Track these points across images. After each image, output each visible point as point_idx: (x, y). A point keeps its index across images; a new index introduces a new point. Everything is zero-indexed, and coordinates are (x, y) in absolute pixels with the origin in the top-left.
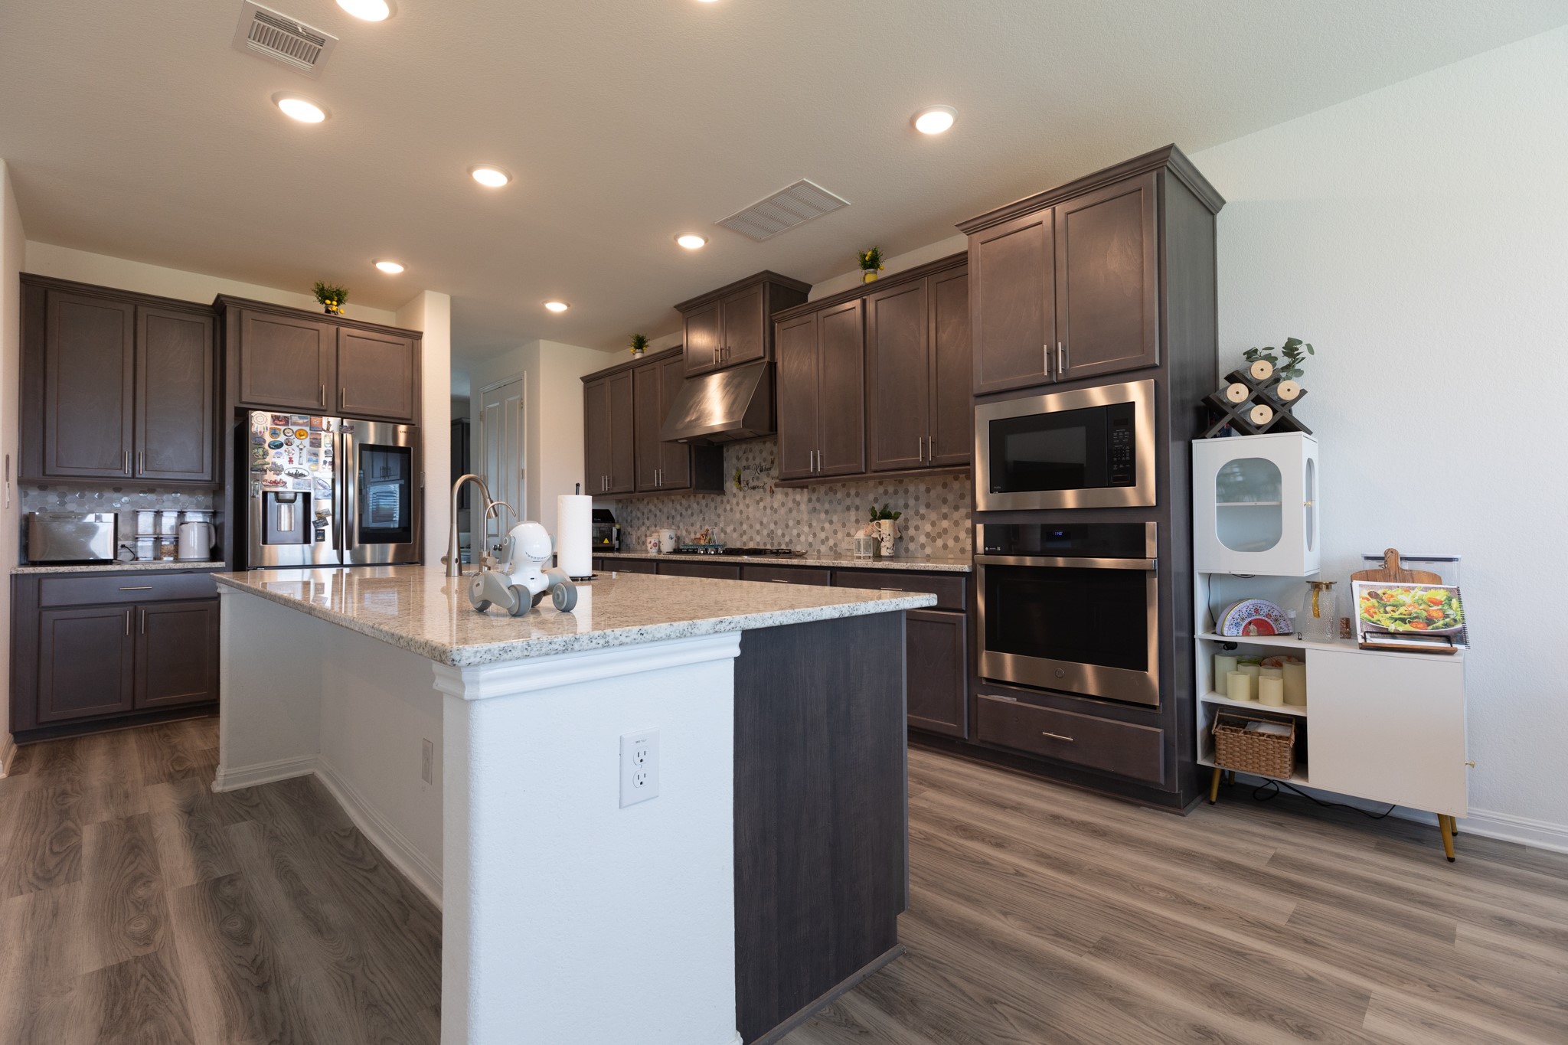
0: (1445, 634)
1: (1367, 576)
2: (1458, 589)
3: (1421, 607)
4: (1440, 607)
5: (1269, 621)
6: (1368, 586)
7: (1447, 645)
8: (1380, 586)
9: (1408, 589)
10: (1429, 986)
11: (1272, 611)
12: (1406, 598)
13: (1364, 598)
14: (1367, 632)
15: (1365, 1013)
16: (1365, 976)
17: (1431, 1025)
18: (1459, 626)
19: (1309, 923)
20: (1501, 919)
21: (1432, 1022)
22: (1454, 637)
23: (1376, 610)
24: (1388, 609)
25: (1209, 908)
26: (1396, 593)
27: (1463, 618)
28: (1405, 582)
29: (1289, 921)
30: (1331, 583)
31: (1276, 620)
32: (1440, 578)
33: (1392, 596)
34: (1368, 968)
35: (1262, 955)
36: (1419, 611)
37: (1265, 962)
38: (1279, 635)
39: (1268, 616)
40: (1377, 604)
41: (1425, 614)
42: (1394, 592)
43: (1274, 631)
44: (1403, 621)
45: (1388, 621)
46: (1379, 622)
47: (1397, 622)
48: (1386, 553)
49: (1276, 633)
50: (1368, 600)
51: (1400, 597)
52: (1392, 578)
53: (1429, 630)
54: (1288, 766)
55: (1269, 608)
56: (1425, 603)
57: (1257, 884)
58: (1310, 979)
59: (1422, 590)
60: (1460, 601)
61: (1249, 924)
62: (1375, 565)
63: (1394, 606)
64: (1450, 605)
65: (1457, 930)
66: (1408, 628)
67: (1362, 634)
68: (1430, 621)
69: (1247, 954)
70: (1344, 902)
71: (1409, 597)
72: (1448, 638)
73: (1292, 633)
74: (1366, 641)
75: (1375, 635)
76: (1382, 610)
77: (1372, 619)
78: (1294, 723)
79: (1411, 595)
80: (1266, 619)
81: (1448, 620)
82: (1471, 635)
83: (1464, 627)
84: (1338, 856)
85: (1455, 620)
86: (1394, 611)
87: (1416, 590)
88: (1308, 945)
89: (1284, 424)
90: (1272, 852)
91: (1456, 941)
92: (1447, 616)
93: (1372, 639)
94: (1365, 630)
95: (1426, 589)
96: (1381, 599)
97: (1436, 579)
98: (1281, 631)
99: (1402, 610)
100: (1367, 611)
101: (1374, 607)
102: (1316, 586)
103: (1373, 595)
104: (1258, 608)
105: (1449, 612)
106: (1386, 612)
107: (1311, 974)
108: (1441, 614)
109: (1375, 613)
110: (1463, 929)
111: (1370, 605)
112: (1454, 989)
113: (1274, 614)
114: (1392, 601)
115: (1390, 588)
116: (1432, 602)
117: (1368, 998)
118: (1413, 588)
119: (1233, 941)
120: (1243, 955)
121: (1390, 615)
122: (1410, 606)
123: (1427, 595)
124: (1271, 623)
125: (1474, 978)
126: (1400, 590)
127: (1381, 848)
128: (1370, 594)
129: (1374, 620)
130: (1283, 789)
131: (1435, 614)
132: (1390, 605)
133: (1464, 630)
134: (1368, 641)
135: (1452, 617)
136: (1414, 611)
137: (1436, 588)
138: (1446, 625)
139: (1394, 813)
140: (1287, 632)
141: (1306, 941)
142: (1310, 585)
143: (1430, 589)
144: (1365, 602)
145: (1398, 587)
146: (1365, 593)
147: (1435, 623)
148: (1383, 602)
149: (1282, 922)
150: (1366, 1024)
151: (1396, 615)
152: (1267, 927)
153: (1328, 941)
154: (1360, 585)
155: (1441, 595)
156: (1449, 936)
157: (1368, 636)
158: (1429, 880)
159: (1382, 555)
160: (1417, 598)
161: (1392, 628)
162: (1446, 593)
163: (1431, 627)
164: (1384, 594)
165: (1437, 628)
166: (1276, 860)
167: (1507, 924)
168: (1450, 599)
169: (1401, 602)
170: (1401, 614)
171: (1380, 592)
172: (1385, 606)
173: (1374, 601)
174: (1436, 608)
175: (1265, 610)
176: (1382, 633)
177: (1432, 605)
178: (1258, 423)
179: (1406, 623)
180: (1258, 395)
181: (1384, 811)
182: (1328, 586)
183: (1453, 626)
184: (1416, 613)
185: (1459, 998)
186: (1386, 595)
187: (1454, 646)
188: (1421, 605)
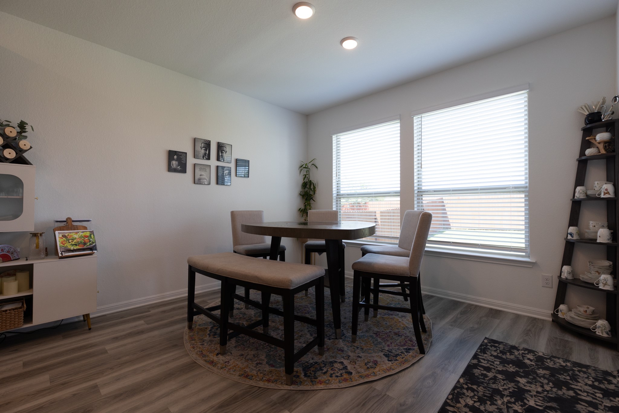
0: (90, 248)
1: (60, 229)
2: (93, 231)
3: (82, 239)
4: (88, 238)
5: (9, 254)
6: (62, 233)
7: (91, 252)
8: (66, 232)
9: (77, 233)
10: (110, 369)
11: (10, 249)
12: (76, 236)
13: (60, 238)
14: (63, 251)
15: (99, 391)
16: (90, 380)
17: (119, 379)
18: (94, 244)
19: (59, 378)
20: (114, 338)
21: (119, 378)
22: (93, 248)
23: (66, 242)
24: (70, 241)
25: (9, 403)
26: (73, 234)
27: (95, 241)
28: (75, 230)
29: (51, 382)
30: (43, 233)
31: (12, 253)
32: (87, 227)
33: (71, 236)
34: (90, 377)
35: (49, 401)
36: (81, 241)
37: (53, 403)
38: (14, 260)
39: (8, 252)
40: (65, 240)
41: (83, 241)
42: (72, 234)
43: (11, 258)
44: (76, 245)
45: (70, 246)
46: (67, 247)
47: (74, 246)
48: (67, 219)
49: (12, 259)
50: (62, 238)
51: (74, 236)
52: (70, 229)
53: (85, 247)
54: (22, 320)
55: (9, 248)
56: (83, 237)
57: (25, 378)
58: (74, 395)
59: (82, 233)
60: (94, 235)
61: (34, 395)
62: (62, 224)
63: (72, 240)
64: (91, 237)
65: (106, 348)
66: (78, 247)
67: (61, 253)
68: (85, 244)
69: (43, 406)
70: (66, 362)
71: (77, 235)
72: (91, 249)
73: (19, 258)
74: (62, 255)
75: (66, 252)
76: (68, 242)
77: (64, 246)
78: (24, 299)
79: (78, 235)
80: (7, 253)
81: (91, 242)
82: (98, 247)
83: (96, 244)
84: (51, 348)
85: (93, 242)
86: (72, 242)
87: (80, 232)
88: (65, 385)
89: (20, 160)
90: (22, 362)
91: (108, 352)
92: (90, 241)
93: (65, 254)
94: (61, 251)
95: (83, 232)
96: (67, 238)
97: (85, 228)
98: (15, 258)
99: (75, 241)
100: (62, 243)
101: (64, 241)
102: (35, 235)
103: (64, 236)
104: (3, 248)
105: (91, 240)
106: (69, 242)
107: (73, 393)
108: (88, 241)
109: (65, 243)
110: (107, 347)
111: (63, 240)
112: (117, 365)
113: (11, 251)
114: (71, 238)
115: (70, 233)
116: (85, 237)
117: (97, 386)
118: (79, 232)
119: (32, 406)
120: (42, 407)
121: (71, 243)
122: (78, 239)
123: (83, 234)
124: (10, 255)
125: (119, 358)
126: (74, 233)
127: (65, 337)
128: (62, 236)
129: (65, 246)
130: (8, 335)
131: (86, 241)
132: (71, 240)
133: (95, 246)
134: (63, 255)
135: (92, 241)
136: (79, 240)
137: (86, 232)
138: (90, 244)
139: (63, 323)
140: (17, 258)
141: (63, 384)
142: (32, 235)
143: (84, 232)
144: (61, 240)
145: (73, 232)
146: (61, 236)
147: (87, 244)
148: (68, 239)
149: (48, 385)
150: (102, 394)
151: (73, 243)
152: (43, 391)
153: (71, 378)
154: (59, 233)
155: (88, 234)
156: (105, 352)
157: (63, 253)
158: (88, 339)
159: (65, 220)
160: (80, 236)
161: (72, 248)
162: (89, 233)
163: (85, 246)
164: (68, 235)
165: (88, 246)
166: (25, 365)
167: (116, 339)
168: (91, 235)
169: (75, 238)
170: (75, 242)
171: (66, 235)
172: (69, 240)
173: (64, 239)
174: (86, 239)
175: (7, 249)
176: (68, 251)
177: (85, 238)
178: (7, 157)
179: (77, 246)
180: (7, 143)
181: (58, 324)
182: (41, 235)
183: (92, 244)
184: (80, 241)
185: (120, 366)
186: (69, 236)
187: (94, 251)
188: (81, 238)
